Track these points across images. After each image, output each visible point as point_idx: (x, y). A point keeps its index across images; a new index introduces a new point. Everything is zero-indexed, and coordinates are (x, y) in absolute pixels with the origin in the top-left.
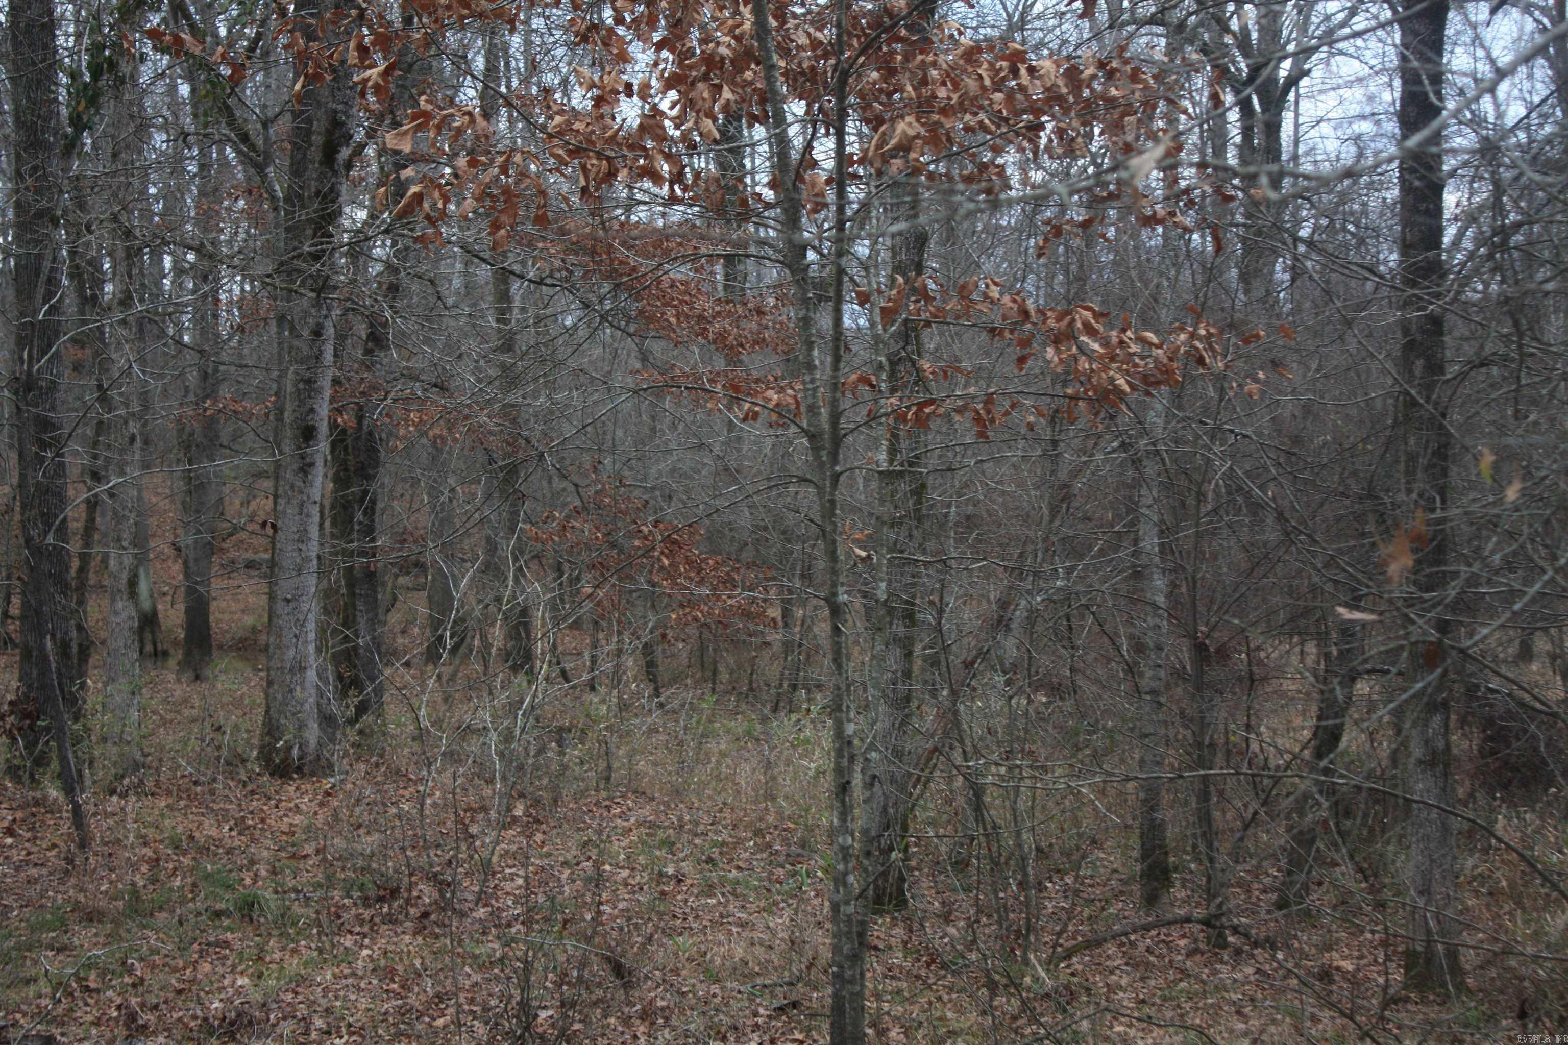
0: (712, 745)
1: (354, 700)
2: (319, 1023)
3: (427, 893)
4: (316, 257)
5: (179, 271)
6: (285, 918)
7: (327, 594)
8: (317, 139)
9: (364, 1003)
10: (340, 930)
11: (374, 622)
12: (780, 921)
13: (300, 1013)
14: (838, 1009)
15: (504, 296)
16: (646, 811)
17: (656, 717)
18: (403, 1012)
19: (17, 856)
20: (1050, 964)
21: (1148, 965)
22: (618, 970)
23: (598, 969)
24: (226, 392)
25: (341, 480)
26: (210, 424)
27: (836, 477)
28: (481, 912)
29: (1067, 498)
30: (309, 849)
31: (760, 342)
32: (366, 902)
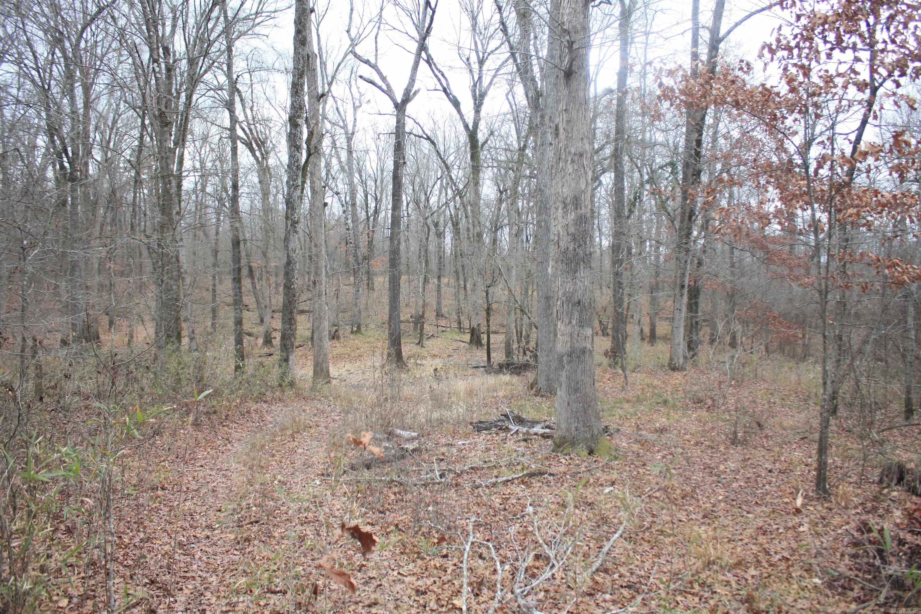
0: (783, 370)
1: (691, 353)
2: (683, 431)
3: (710, 402)
4: (686, 243)
5: (651, 246)
6: (674, 406)
7: (685, 326)
8: (687, 215)
9: (694, 428)
10: (688, 409)
11: (697, 334)
12: (803, 415)
13: (679, 428)
14: (821, 440)
15: (732, 253)
16: (766, 385)
17: (769, 362)
18: (703, 431)
19: (611, 385)
20: (878, 433)
21: (906, 436)
22: (759, 425)
23: (755, 425)
24: (661, 276)
25: (690, 298)
26: (657, 284)
27: (826, 302)
28: (723, 408)
29: (887, 309)
30: (680, 389)
31: (799, 266)
32: (694, 403)
